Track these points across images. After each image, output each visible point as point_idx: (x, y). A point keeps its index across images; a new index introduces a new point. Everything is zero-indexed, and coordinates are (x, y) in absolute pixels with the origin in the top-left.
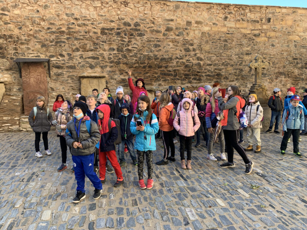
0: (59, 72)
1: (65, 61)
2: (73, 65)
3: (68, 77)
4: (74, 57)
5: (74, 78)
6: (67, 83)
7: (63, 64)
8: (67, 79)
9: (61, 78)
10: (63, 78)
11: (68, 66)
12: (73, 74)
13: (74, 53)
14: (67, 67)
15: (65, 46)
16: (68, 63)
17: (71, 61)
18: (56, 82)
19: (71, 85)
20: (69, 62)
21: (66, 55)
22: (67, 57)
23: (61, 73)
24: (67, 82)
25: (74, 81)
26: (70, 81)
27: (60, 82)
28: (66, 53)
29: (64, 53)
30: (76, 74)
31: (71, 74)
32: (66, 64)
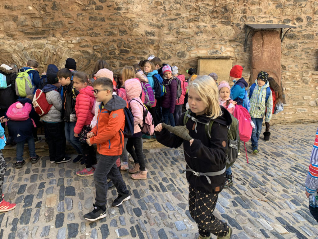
0: (292, 43)
1: (301, 28)
2: (311, 33)
3: (302, 51)
4: (314, 22)
5: (310, 51)
6: (301, 59)
7: (299, 32)
8: (300, 53)
9: (293, 53)
10: (296, 53)
11: (305, 34)
12: (308, 46)
13: (315, 16)
14: (304, 36)
15: (306, 5)
16: (305, 30)
17: (310, 28)
18: (287, 57)
19: (305, 61)
20: (307, 29)
21: (305, 20)
22: (305, 22)
23: (294, 44)
24: (300, 57)
25: (309, 56)
26: (304, 56)
27: (292, 57)
28: (305, 16)
29: (303, 16)
30: (313, 46)
31: (306, 46)
32: (303, 31)
